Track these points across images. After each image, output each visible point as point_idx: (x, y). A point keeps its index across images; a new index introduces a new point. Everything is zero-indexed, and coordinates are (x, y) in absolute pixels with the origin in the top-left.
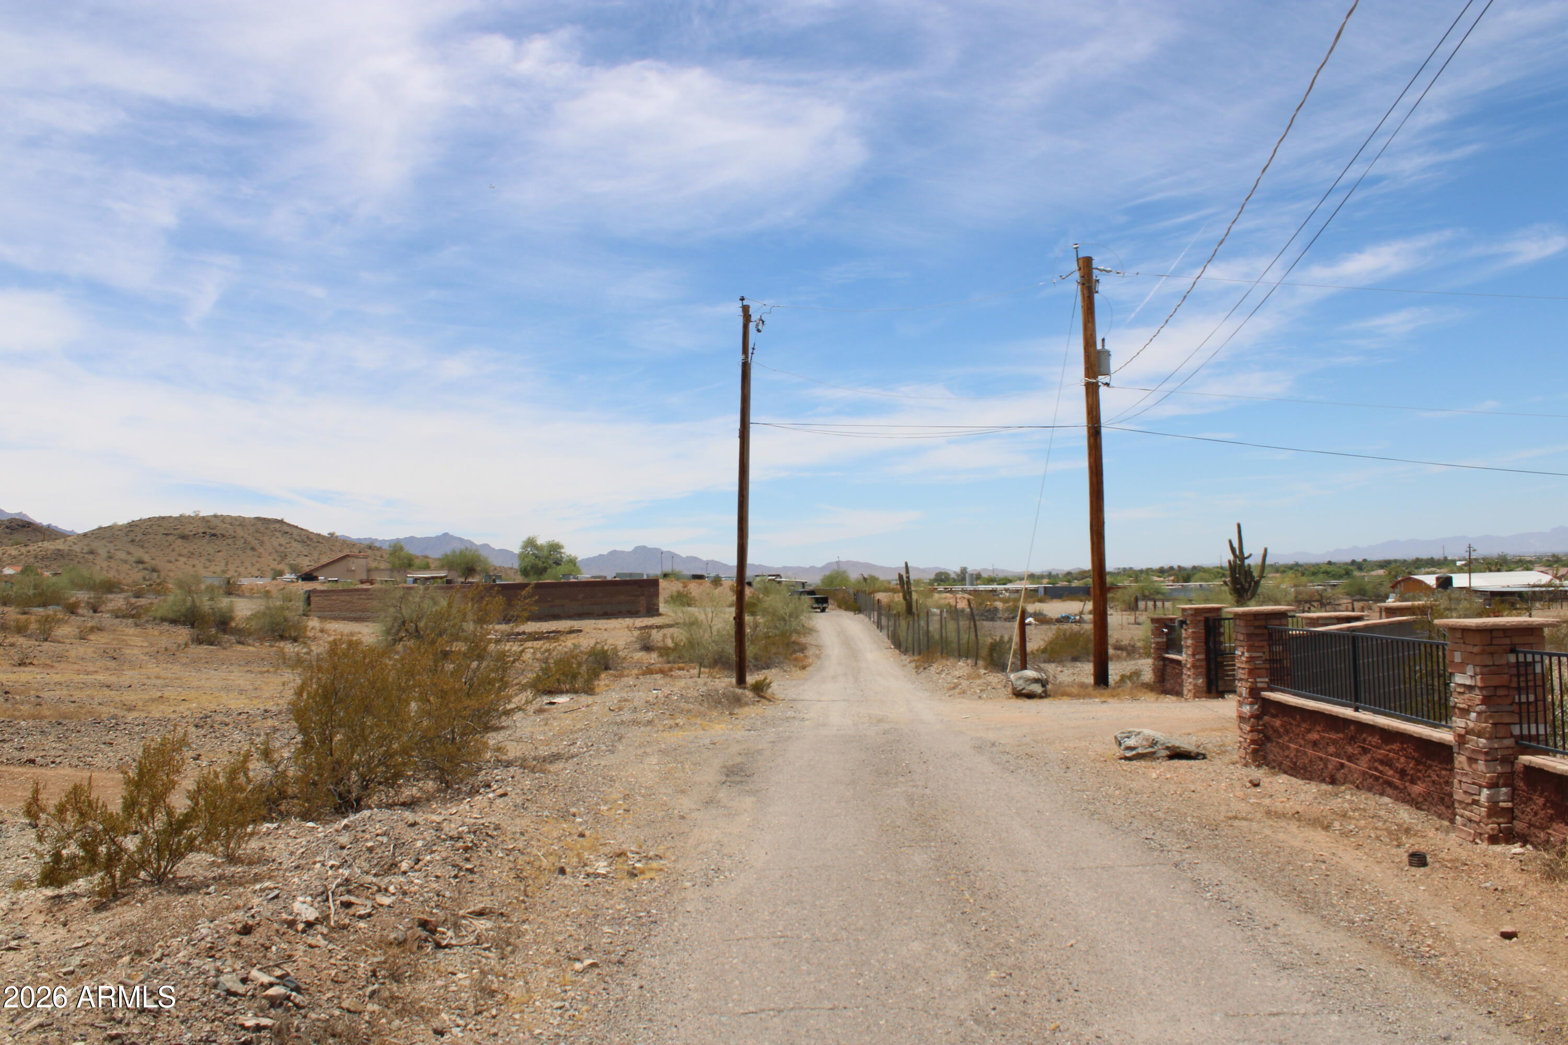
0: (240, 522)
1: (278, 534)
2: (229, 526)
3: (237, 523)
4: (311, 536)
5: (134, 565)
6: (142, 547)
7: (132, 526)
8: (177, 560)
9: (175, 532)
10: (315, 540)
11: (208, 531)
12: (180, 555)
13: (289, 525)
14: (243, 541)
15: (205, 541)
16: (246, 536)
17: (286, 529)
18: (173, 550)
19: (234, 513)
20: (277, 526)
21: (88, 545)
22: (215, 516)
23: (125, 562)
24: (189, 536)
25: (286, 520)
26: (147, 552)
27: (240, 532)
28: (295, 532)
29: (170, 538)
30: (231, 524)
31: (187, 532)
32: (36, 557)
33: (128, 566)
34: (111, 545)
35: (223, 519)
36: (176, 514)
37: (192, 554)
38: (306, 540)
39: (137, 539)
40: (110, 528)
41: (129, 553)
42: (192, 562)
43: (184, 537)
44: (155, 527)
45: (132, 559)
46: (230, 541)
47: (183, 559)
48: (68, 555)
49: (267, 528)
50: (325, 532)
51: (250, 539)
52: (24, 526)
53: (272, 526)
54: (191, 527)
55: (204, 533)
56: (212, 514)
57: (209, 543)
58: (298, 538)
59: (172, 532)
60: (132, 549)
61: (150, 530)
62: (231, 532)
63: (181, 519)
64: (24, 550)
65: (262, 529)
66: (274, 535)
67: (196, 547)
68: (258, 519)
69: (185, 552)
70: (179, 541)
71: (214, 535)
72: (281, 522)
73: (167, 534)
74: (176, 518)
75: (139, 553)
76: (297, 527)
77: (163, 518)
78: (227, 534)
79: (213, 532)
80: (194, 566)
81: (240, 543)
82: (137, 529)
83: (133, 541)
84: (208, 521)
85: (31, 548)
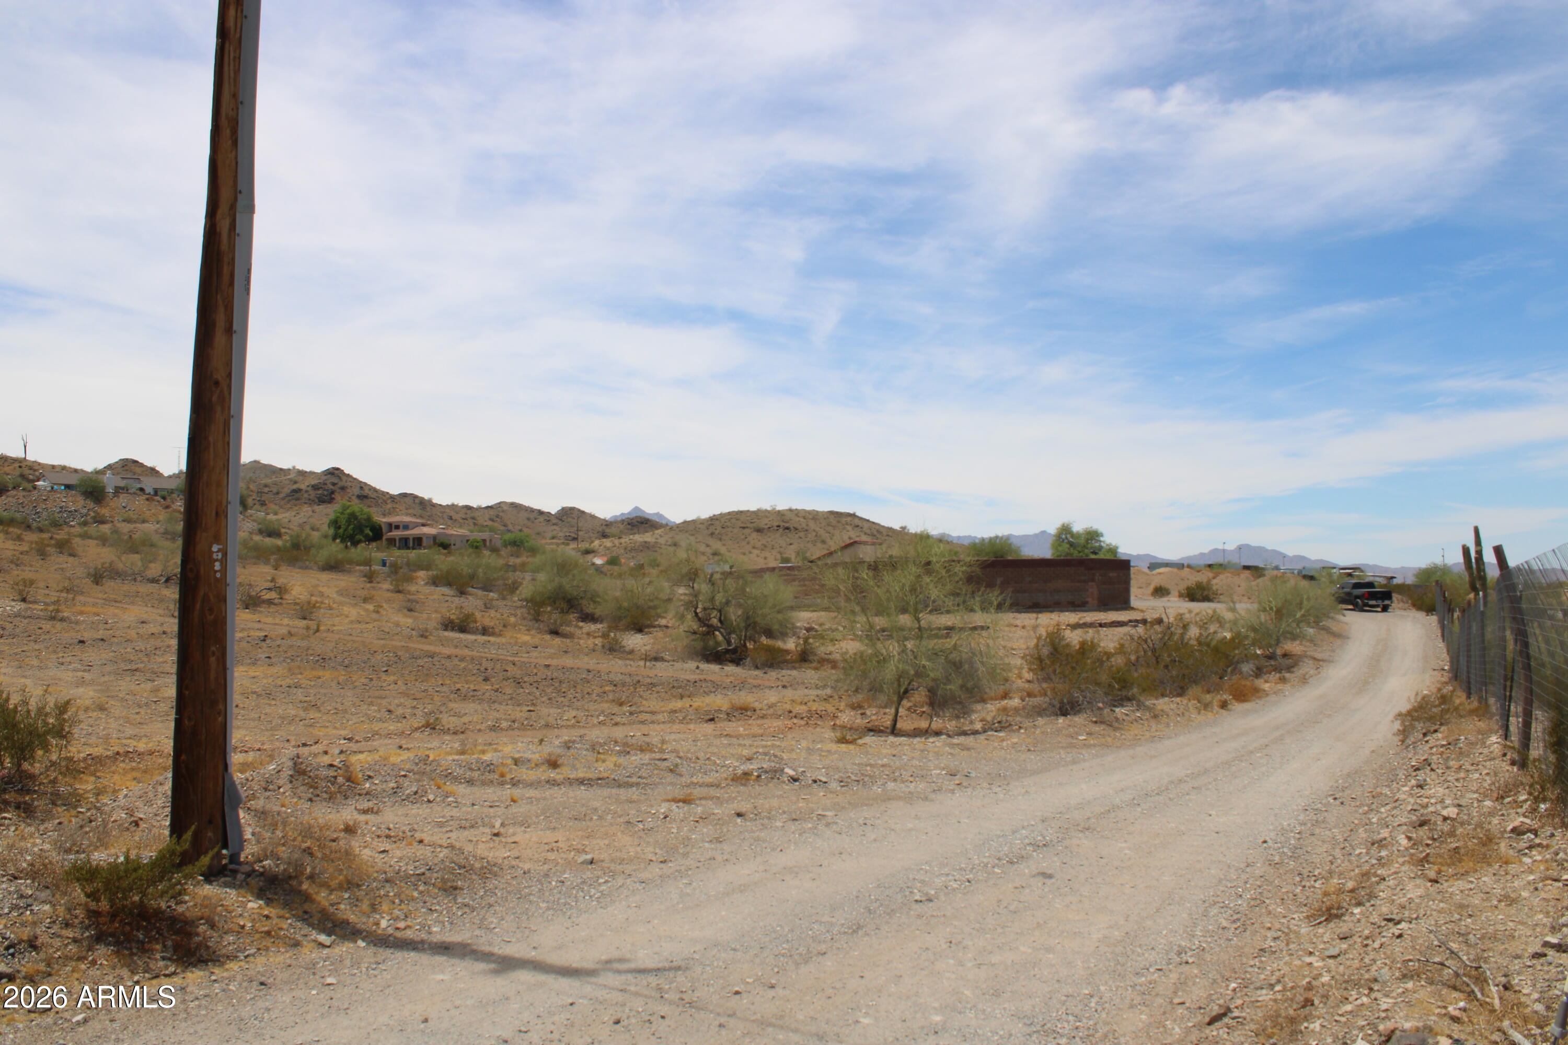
0: (814, 516)
1: (849, 528)
2: (802, 520)
3: (811, 517)
4: (881, 529)
5: (711, 557)
6: (720, 540)
7: (713, 520)
8: (750, 553)
9: (751, 525)
10: (885, 533)
11: (782, 524)
12: (754, 548)
13: (861, 519)
14: (814, 534)
15: (778, 534)
16: (818, 529)
17: (857, 522)
18: (748, 543)
19: (809, 507)
20: (849, 519)
21: (672, 538)
22: (790, 510)
23: (703, 554)
24: (764, 529)
25: (859, 514)
26: (724, 545)
27: (812, 525)
28: (866, 525)
29: (747, 531)
30: (804, 518)
31: (762, 525)
32: (625, 549)
33: (705, 558)
34: (692, 538)
35: (796, 513)
36: (753, 508)
37: (765, 546)
38: (875, 533)
39: (717, 532)
40: (693, 521)
41: (708, 546)
42: (767, 554)
43: (759, 530)
44: (733, 521)
45: (709, 551)
46: (802, 534)
47: (756, 552)
48: (653, 546)
49: (838, 522)
50: (897, 527)
51: (822, 532)
52: (642, 523)
53: (844, 520)
54: (766, 521)
55: (778, 526)
56: (786, 508)
57: (782, 536)
58: (868, 531)
59: (749, 525)
60: (711, 541)
61: (728, 524)
62: (804, 525)
63: (758, 514)
64: (617, 542)
65: (834, 522)
66: (844, 529)
67: (769, 540)
68: (831, 513)
69: (759, 544)
70: (755, 535)
71: (787, 528)
72: (853, 516)
73: (744, 528)
74: (754, 512)
75: (716, 545)
76: (868, 521)
77: (741, 512)
78: (799, 527)
79: (787, 525)
80: (765, 558)
81: (811, 536)
82: (717, 522)
83: (712, 534)
84: (783, 515)
85: (623, 541)
